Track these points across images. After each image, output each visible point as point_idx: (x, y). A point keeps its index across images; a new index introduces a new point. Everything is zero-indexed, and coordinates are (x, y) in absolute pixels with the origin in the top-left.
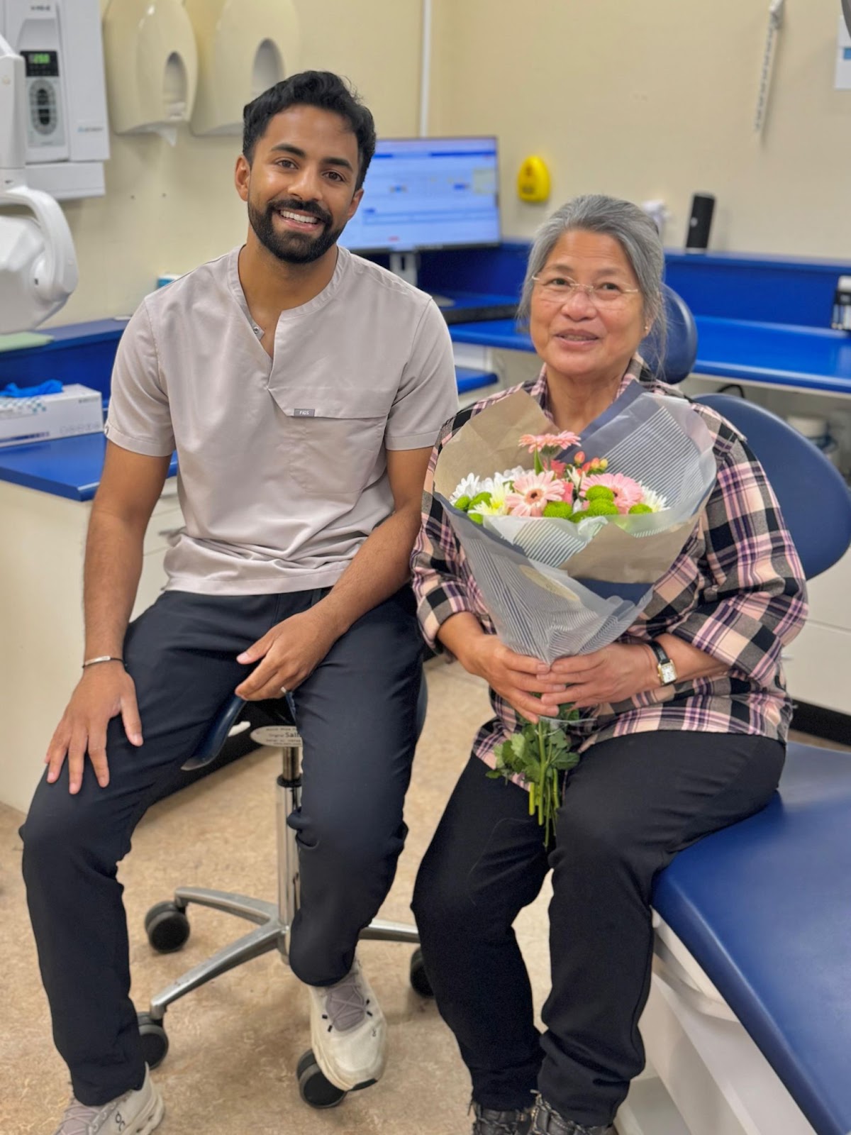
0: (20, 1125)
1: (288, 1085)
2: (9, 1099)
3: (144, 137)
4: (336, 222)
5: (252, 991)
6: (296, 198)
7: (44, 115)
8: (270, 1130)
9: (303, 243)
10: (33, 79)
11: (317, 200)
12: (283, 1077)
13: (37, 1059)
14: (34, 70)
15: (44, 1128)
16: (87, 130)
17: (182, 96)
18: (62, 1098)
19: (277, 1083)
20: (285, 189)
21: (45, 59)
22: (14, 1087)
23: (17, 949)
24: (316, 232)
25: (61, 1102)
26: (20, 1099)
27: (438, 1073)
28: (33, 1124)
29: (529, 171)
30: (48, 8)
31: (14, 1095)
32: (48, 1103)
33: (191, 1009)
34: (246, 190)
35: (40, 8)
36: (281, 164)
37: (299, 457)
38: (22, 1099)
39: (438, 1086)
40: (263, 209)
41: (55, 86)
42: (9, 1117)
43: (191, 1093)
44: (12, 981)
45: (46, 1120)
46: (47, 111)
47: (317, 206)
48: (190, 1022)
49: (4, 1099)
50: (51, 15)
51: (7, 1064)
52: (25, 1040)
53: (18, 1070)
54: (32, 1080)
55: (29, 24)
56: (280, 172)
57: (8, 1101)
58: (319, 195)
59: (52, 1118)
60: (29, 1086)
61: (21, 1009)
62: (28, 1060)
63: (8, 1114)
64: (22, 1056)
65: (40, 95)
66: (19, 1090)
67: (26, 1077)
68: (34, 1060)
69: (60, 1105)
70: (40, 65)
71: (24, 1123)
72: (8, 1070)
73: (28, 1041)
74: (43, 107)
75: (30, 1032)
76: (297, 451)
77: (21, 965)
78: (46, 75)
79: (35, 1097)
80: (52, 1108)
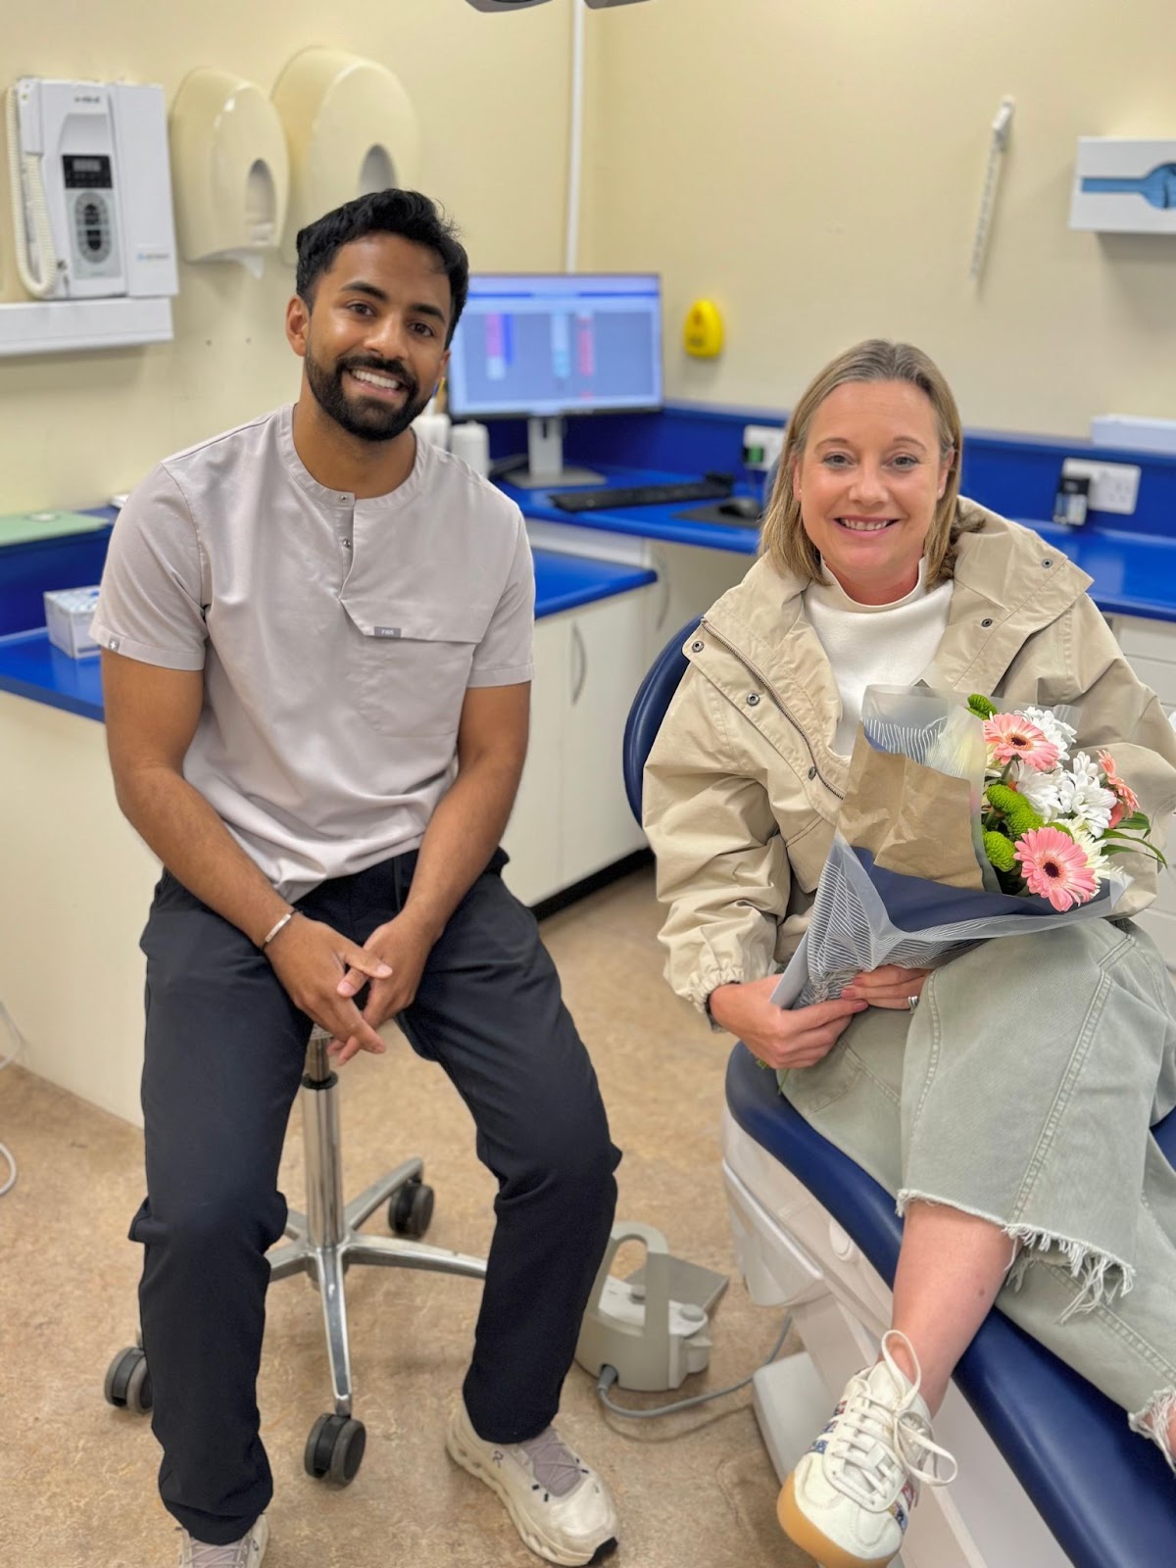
0: (72, 1500)
1: (397, 1445)
2: (59, 1466)
3: (221, 267)
4: (422, 388)
5: (356, 1324)
6: (376, 355)
7: (94, 238)
8: (375, 1503)
9: (382, 414)
10: (78, 192)
11: (402, 359)
12: (391, 1435)
13: (95, 1414)
14: (80, 180)
15: (101, 1504)
16: (149, 257)
17: (269, 216)
18: (124, 1465)
19: (384, 1442)
20: (360, 342)
21: (96, 167)
22: (66, 1451)
23: (73, 1273)
24: (398, 401)
25: (123, 1469)
26: (72, 1466)
27: (577, 1427)
28: (87, 1500)
29: (698, 318)
30: (97, 100)
31: (66, 1462)
32: (106, 1472)
33: (283, 1347)
34: (302, 341)
35: (88, 100)
36: (353, 308)
37: (373, 690)
38: (75, 1466)
39: (577, 1443)
40: (330, 367)
41: (109, 202)
42: (58, 1490)
43: (281, 1456)
44: (65, 1313)
45: (103, 1493)
46: (98, 233)
47: (400, 365)
48: (280, 1365)
49: (52, 1467)
50: (102, 108)
51: (57, 1422)
52: (79, 1391)
53: (71, 1429)
54: (88, 1442)
55: (72, 120)
56: (351, 319)
57: (57, 1469)
58: (404, 353)
59: (111, 1491)
60: (84, 1449)
61: (76, 1350)
62: (83, 1416)
63: (58, 1486)
64: (77, 1410)
65: (89, 211)
66: (71, 1455)
67: (80, 1438)
68: (91, 1415)
69: (121, 1474)
70: (88, 173)
71: (77, 1498)
72: (59, 1429)
73: (84, 1391)
74: (92, 228)
75: (86, 1380)
76: (373, 682)
77: (77, 1293)
78: (96, 186)
79: (91, 1463)
80: (111, 1477)
